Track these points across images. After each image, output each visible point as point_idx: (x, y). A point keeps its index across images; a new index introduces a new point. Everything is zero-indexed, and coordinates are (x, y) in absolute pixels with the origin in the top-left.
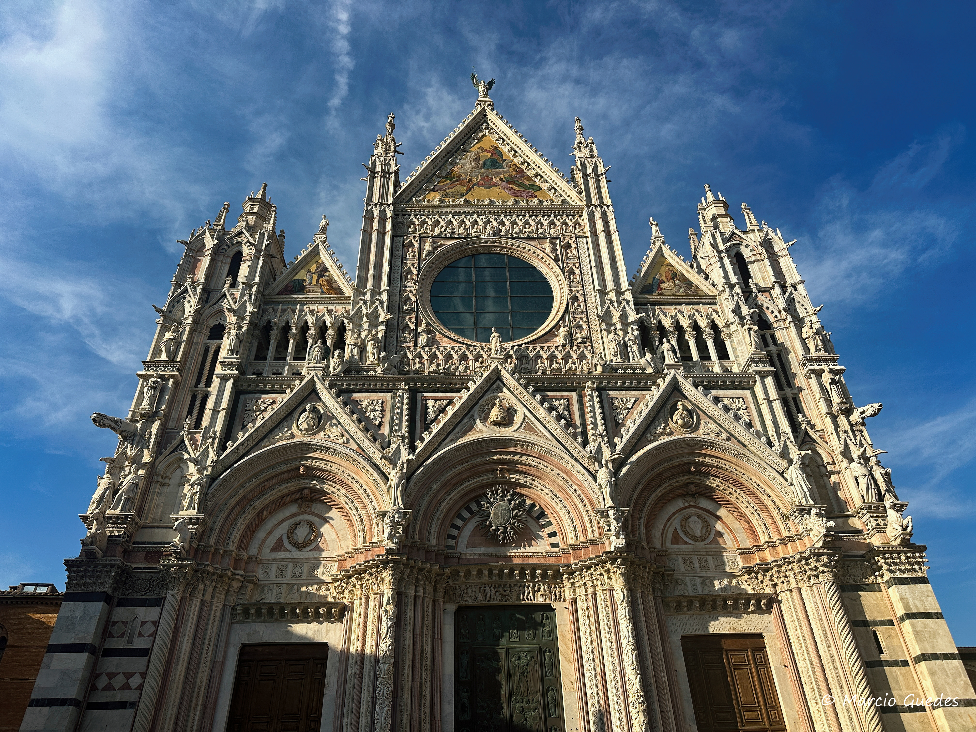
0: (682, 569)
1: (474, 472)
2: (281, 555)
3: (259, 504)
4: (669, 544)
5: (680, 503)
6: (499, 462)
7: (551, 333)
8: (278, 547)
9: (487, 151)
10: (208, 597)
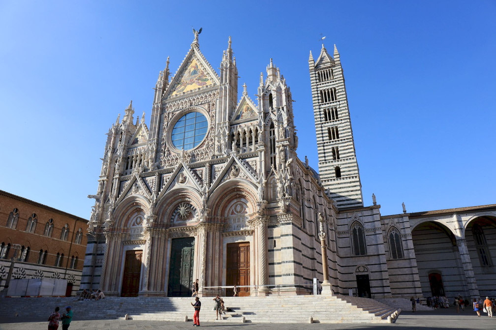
0: (232, 223)
1: (175, 199)
2: (134, 227)
3: (127, 214)
4: (230, 215)
5: (235, 201)
6: (181, 195)
7: (203, 144)
8: (134, 225)
9: (193, 67)
10: (116, 240)
